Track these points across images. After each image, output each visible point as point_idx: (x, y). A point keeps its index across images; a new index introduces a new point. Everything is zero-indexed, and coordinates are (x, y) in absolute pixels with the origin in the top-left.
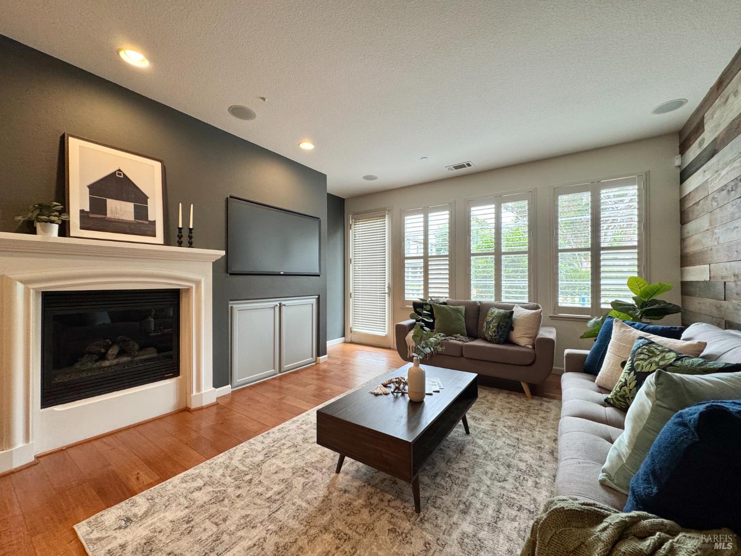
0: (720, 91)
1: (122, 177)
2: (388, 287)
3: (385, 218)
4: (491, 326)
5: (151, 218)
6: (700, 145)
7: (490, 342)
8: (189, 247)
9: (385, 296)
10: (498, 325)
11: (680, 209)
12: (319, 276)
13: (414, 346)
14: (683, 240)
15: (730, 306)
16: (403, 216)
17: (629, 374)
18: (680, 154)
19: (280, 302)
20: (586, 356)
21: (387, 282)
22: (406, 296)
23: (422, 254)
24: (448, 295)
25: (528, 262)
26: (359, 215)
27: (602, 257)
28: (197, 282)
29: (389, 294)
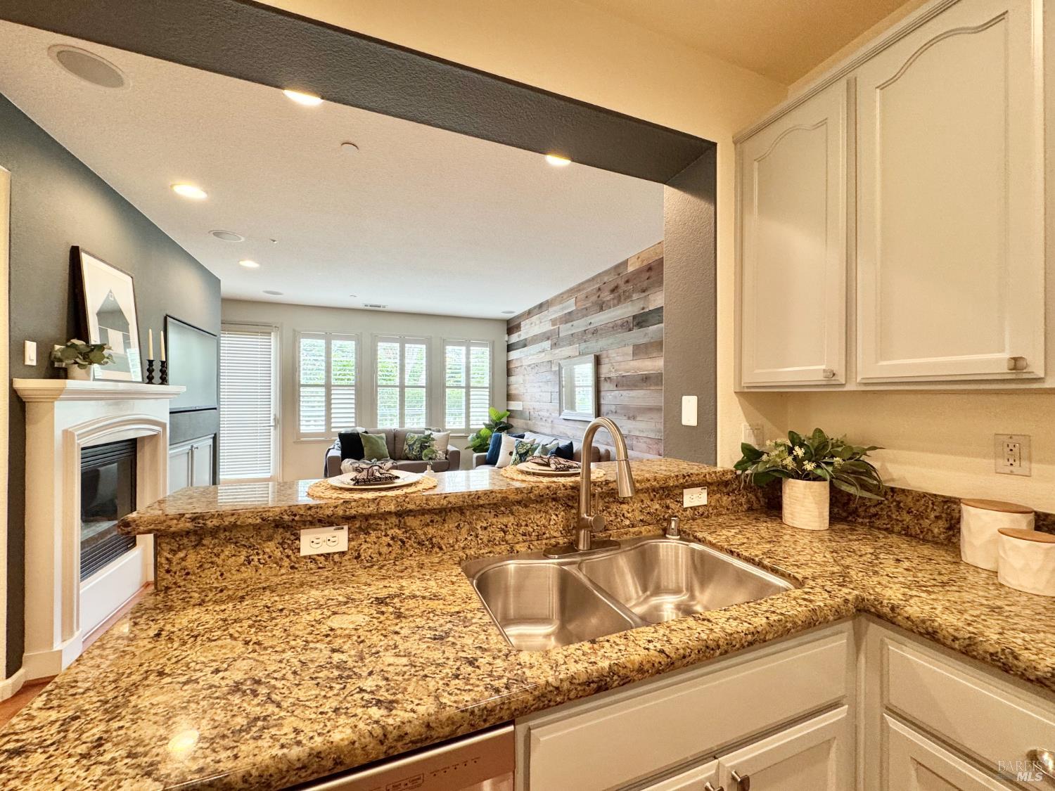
0: (529, 316)
2: (275, 419)
3: (270, 336)
4: (414, 448)
6: (519, 335)
7: (414, 460)
9: (269, 428)
10: (421, 446)
11: (507, 367)
12: (215, 409)
14: (508, 385)
15: (532, 424)
16: (297, 339)
17: (517, 455)
18: (507, 334)
19: (192, 444)
20: (486, 455)
21: (272, 413)
22: (302, 428)
23: (323, 382)
24: (353, 425)
25: (425, 394)
26: (228, 325)
27: (471, 393)
28: (163, 425)
29: (275, 426)
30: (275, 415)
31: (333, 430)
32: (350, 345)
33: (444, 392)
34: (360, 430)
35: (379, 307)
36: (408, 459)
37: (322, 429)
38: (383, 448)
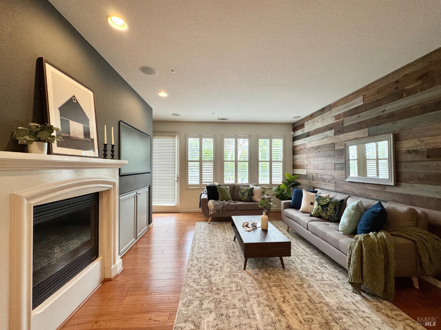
0: (311, 118)
1: (76, 102)
2: (177, 177)
3: (175, 137)
4: (245, 195)
5: (91, 137)
6: (302, 131)
7: (245, 202)
8: (112, 159)
9: (175, 182)
10: (249, 194)
11: (293, 150)
12: (150, 173)
13: (214, 209)
14: (294, 160)
15: (315, 183)
16: (187, 138)
17: (319, 206)
18: (293, 131)
19: (136, 192)
20: (290, 202)
21: (176, 175)
22: (189, 182)
23: (198, 159)
24: (212, 181)
25: (248, 165)
26: (157, 133)
27: (273, 165)
28: (114, 184)
29: (177, 181)
30: (177, 176)
31: (203, 183)
32: (211, 140)
33: (258, 164)
34: (217, 184)
35: (225, 119)
36: (241, 201)
37: (198, 183)
38: (228, 194)
